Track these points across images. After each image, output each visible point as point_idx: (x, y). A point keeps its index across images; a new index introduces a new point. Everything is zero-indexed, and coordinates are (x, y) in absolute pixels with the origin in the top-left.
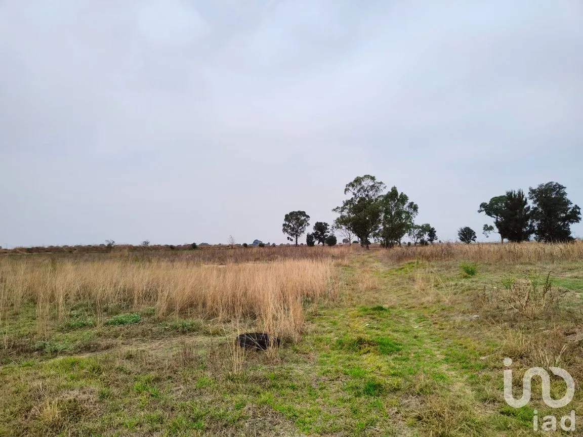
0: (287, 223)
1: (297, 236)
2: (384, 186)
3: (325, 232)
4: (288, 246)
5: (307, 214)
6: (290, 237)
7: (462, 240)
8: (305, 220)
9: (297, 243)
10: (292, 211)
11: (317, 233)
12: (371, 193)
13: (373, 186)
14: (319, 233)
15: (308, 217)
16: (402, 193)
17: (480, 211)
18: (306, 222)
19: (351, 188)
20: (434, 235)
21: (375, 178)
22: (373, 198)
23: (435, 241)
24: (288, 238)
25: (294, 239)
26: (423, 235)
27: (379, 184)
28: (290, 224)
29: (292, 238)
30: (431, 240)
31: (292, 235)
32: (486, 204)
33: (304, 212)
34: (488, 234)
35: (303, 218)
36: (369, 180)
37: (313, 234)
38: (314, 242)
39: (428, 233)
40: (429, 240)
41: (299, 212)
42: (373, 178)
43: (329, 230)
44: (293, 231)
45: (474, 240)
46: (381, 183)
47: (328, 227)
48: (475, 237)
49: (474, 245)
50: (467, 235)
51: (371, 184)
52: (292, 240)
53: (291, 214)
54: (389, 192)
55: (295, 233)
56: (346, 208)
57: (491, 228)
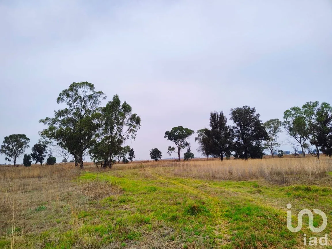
0: (6, 145)
1: (15, 156)
2: (104, 96)
3: (43, 153)
4: (5, 165)
5: (27, 137)
6: (8, 157)
7: (152, 158)
8: (25, 142)
9: (15, 163)
10: (13, 134)
11: (35, 154)
12: (88, 105)
13: (91, 97)
14: (38, 153)
15: (28, 139)
16: (125, 102)
17: (165, 137)
18: (26, 144)
19: (65, 98)
20: (133, 154)
21: (94, 86)
22: (91, 109)
23: (133, 159)
24: (6, 159)
25: (12, 159)
26: (125, 154)
27: (98, 94)
28: (10, 146)
29: (10, 158)
30: (131, 159)
31: (10, 156)
32: (169, 132)
33: (24, 135)
34: (171, 153)
35: (23, 140)
36: (87, 88)
37: (32, 155)
38: (31, 161)
39: (129, 153)
40: (129, 158)
41: (19, 135)
42: (91, 86)
43: (47, 151)
44: (11, 151)
45: (161, 158)
46: (100, 92)
47: (46, 148)
48: (161, 156)
49: (161, 161)
50: (156, 154)
51: (90, 93)
52: (10, 161)
53: (11, 136)
54: (110, 102)
55: (14, 154)
56: (58, 120)
57: (173, 149)
